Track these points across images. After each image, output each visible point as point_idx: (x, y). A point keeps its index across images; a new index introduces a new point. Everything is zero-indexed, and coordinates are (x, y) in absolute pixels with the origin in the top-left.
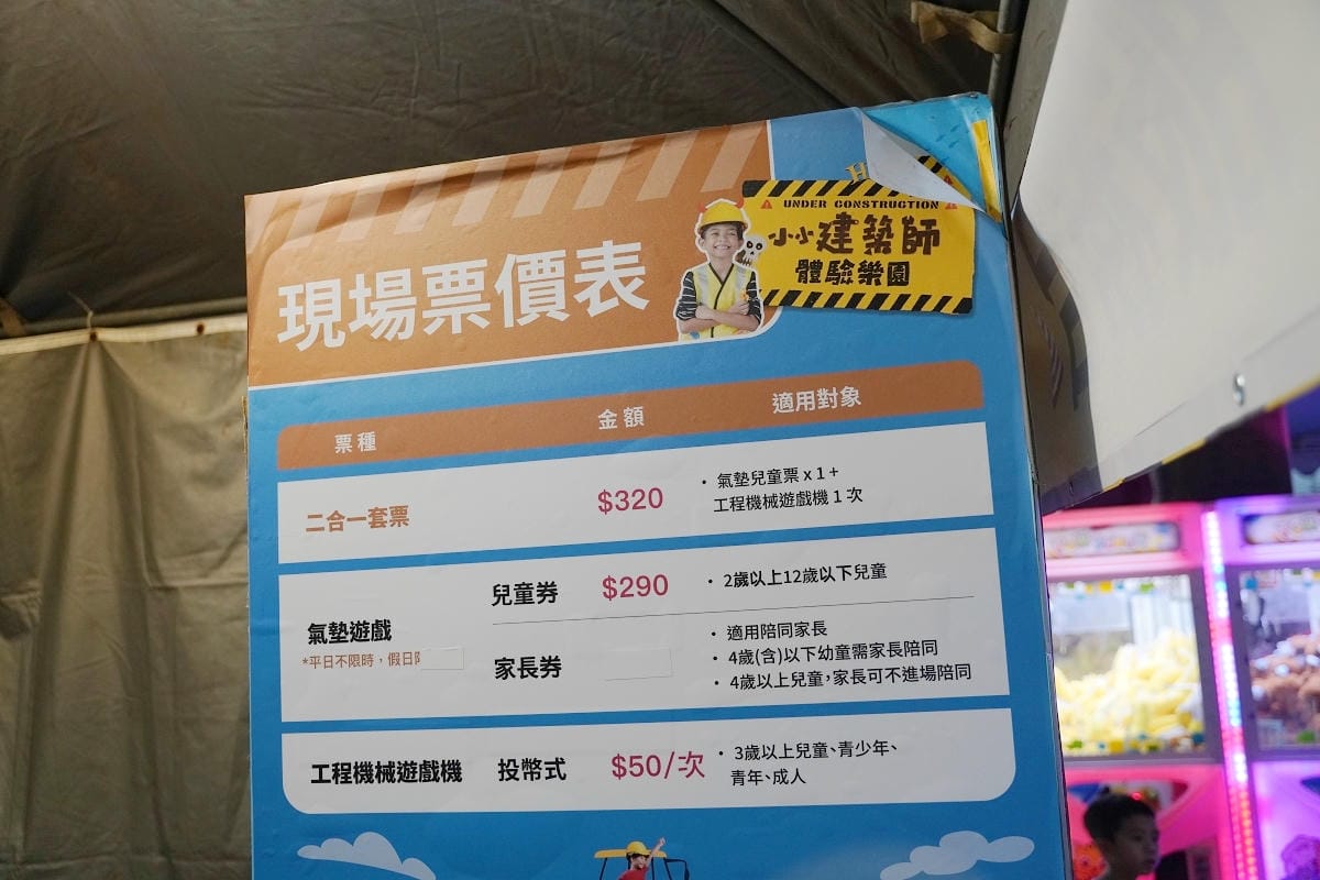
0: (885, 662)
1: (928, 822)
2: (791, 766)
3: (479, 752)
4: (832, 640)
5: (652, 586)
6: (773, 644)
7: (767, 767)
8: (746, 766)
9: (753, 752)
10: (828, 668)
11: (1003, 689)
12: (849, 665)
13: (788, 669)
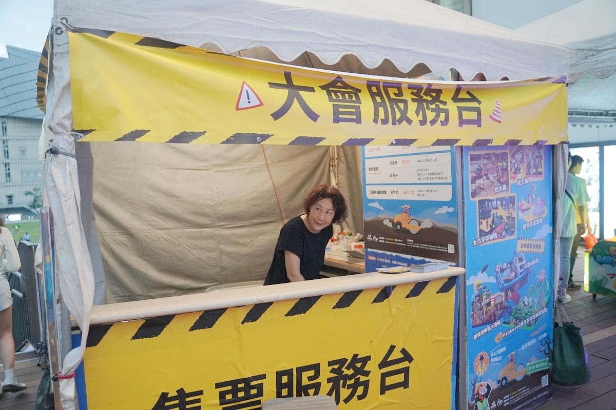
0: (436, 176)
1: (440, 204)
2: (424, 193)
3: (388, 189)
4: (429, 172)
5: (408, 162)
6: (422, 172)
7: (421, 193)
8: (419, 193)
9: (420, 191)
10: (429, 176)
11: (451, 182)
12: (432, 176)
13: (424, 177)
